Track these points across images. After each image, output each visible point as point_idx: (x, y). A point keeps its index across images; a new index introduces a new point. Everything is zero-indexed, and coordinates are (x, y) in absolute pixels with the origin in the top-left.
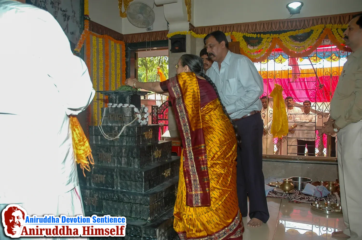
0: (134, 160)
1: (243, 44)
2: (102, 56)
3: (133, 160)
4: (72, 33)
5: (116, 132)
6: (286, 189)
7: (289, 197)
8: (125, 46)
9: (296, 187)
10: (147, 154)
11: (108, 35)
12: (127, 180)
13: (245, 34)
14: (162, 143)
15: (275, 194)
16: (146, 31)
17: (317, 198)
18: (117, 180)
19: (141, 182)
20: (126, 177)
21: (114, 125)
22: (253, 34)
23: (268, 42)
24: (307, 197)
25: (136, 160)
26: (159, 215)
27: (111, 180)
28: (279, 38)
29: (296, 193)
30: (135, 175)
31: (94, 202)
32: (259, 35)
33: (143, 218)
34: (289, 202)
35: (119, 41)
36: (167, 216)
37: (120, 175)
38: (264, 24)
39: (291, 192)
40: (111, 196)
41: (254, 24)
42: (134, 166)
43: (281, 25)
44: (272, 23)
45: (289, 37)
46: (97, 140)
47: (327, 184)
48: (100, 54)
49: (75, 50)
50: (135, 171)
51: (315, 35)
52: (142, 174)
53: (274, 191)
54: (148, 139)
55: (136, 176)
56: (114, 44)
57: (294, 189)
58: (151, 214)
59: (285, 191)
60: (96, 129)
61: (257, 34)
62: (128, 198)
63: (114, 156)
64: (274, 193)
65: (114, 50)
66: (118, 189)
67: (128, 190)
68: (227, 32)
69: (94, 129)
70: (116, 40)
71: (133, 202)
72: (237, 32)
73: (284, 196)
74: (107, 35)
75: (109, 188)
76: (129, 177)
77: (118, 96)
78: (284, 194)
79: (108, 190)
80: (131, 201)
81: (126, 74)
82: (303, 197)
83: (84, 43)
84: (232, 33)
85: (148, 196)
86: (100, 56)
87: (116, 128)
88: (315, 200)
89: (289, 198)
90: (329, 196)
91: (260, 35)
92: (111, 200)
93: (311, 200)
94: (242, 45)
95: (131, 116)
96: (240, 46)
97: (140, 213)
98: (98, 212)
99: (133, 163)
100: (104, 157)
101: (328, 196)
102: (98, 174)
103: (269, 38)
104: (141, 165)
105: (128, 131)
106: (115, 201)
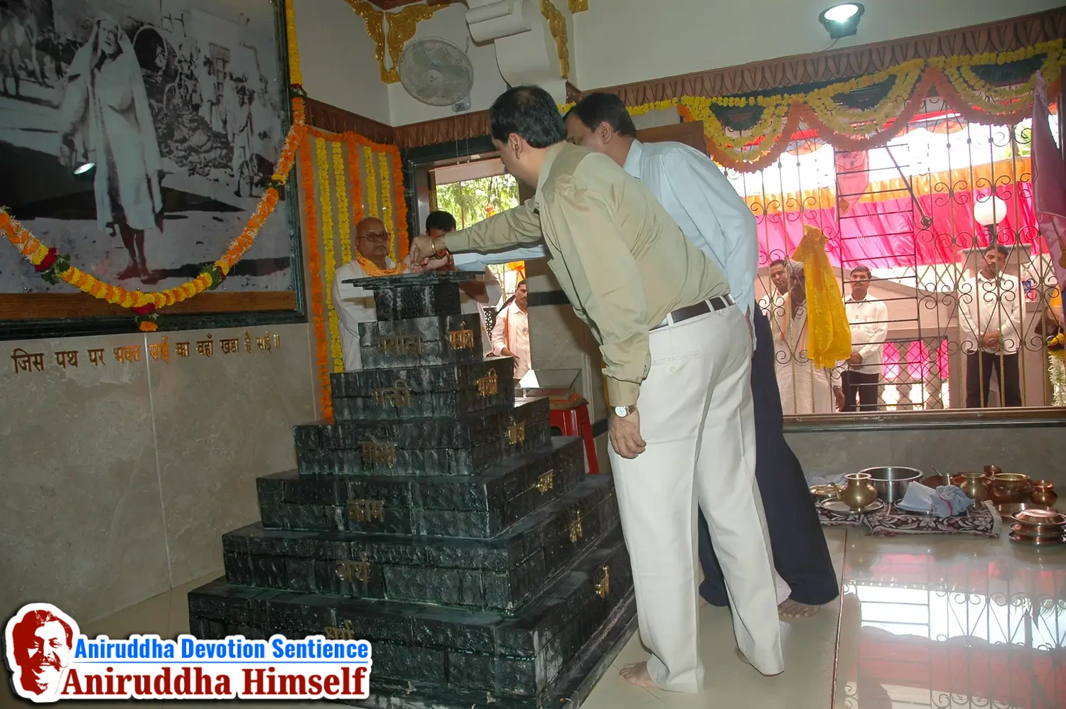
0: (456, 455)
1: (712, 127)
2: (344, 189)
3: (453, 455)
4: (264, 135)
5: (403, 386)
6: (856, 501)
7: (866, 521)
8: (400, 157)
9: (882, 495)
10: (489, 437)
11: (354, 133)
12: (443, 510)
13: (715, 99)
14: (525, 403)
15: (828, 517)
16: (454, 114)
17: (940, 520)
18: (417, 511)
19: (480, 511)
20: (440, 500)
21: (395, 365)
22: (737, 99)
23: (778, 116)
24: (915, 519)
25: (463, 455)
26: (533, 593)
27: (400, 510)
28: (805, 103)
29: (884, 510)
30: (462, 494)
31: (362, 574)
32: (752, 98)
33: (494, 604)
34: (868, 535)
35: (384, 145)
36: (555, 595)
37: (424, 496)
38: (763, 68)
39: (869, 507)
40: (406, 553)
41: (739, 71)
42: (458, 471)
43: (810, 68)
44: (783, 64)
45: (832, 98)
46: (353, 410)
47: (963, 479)
48: (338, 183)
49: (274, 177)
50: (462, 485)
51: (901, 88)
52: (482, 492)
53: (826, 510)
54: (486, 395)
55: (467, 497)
56: (371, 155)
57: (878, 501)
58: (514, 594)
59: (854, 507)
60: (350, 379)
61: (747, 96)
62: (449, 556)
63: (402, 449)
64: (826, 515)
65: (373, 171)
66: (422, 534)
67: (449, 534)
68: (665, 97)
69: (343, 380)
70: (378, 143)
71: (463, 565)
72: (694, 95)
73: (852, 520)
74: (352, 132)
75: (397, 534)
76: (449, 500)
77: (399, 289)
78: (853, 515)
79: (394, 538)
80: (458, 563)
81: (407, 230)
82: (903, 519)
83: (295, 159)
84: (680, 100)
85: (504, 548)
86: (337, 189)
87: (403, 374)
88: (936, 525)
89: (868, 526)
90: (970, 512)
91: (756, 98)
92: (405, 565)
93: (925, 525)
94: (710, 129)
95: (438, 338)
96: (705, 133)
97: (485, 591)
98: (374, 597)
99: (454, 464)
100: (377, 452)
101: (968, 512)
102: (366, 499)
103: (781, 105)
104: (477, 465)
105: (433, 380)
106: (416, 566)
